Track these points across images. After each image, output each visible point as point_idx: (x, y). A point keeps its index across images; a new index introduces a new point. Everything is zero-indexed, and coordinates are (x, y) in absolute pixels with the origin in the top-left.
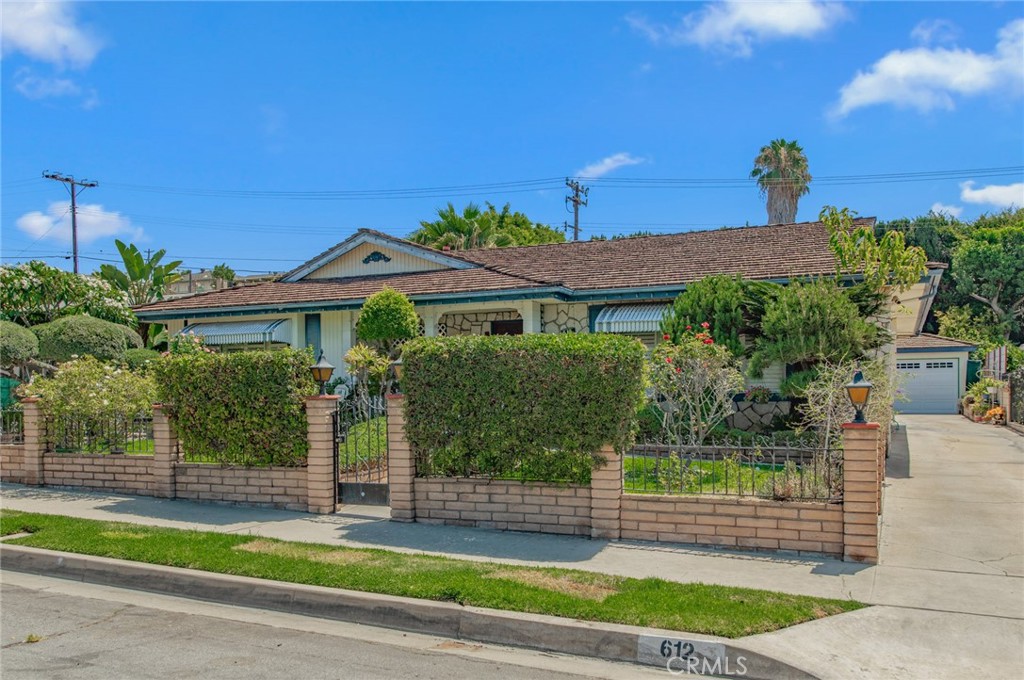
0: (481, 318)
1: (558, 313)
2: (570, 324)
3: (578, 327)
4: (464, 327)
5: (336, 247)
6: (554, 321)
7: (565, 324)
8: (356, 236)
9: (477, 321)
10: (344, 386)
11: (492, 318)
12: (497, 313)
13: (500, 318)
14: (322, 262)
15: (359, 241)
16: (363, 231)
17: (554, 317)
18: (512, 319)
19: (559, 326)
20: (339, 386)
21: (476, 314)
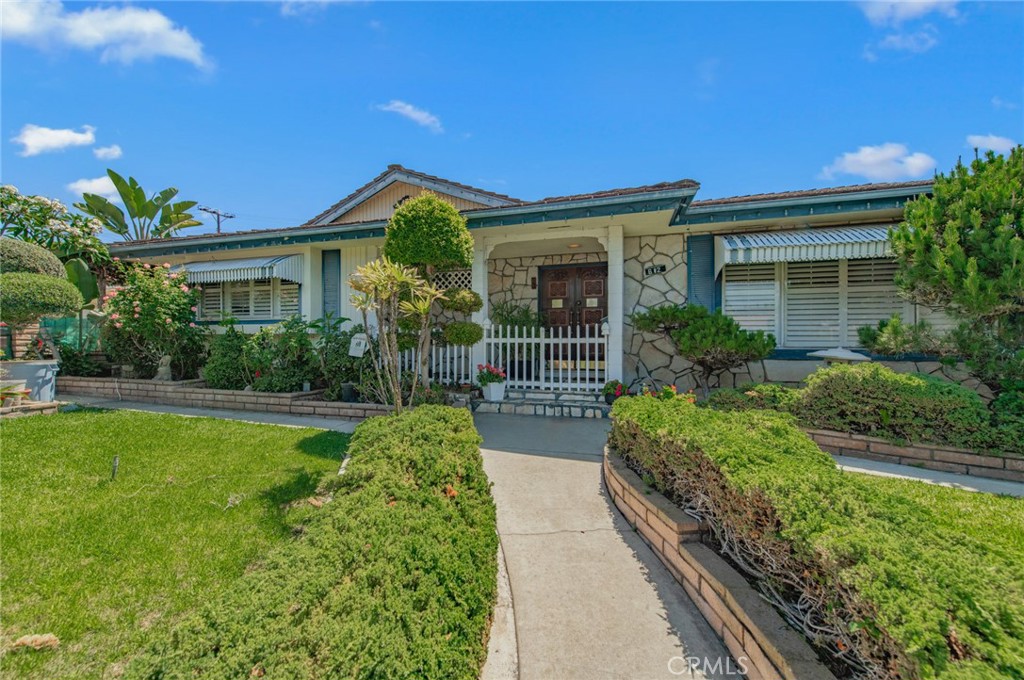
0: (526, 262)
1: (641, 248)
2: (659, 261)
3: (669, 265)
4: (506, 273)
5: (364, 188)
6: (636, 258)
7: (651, 260)
8: (385, 174)
9: (521, 266)
10: (364, 336)
11: (540, 262)
12: (546, 257)
13: (549, 262)
14: (349, 206)
15: (389, 180)
16: (395, 168)
17: (636, 253)
18: (563, 263)
19: (643, 264)
20: (357, 335)
21: (521, 258)
